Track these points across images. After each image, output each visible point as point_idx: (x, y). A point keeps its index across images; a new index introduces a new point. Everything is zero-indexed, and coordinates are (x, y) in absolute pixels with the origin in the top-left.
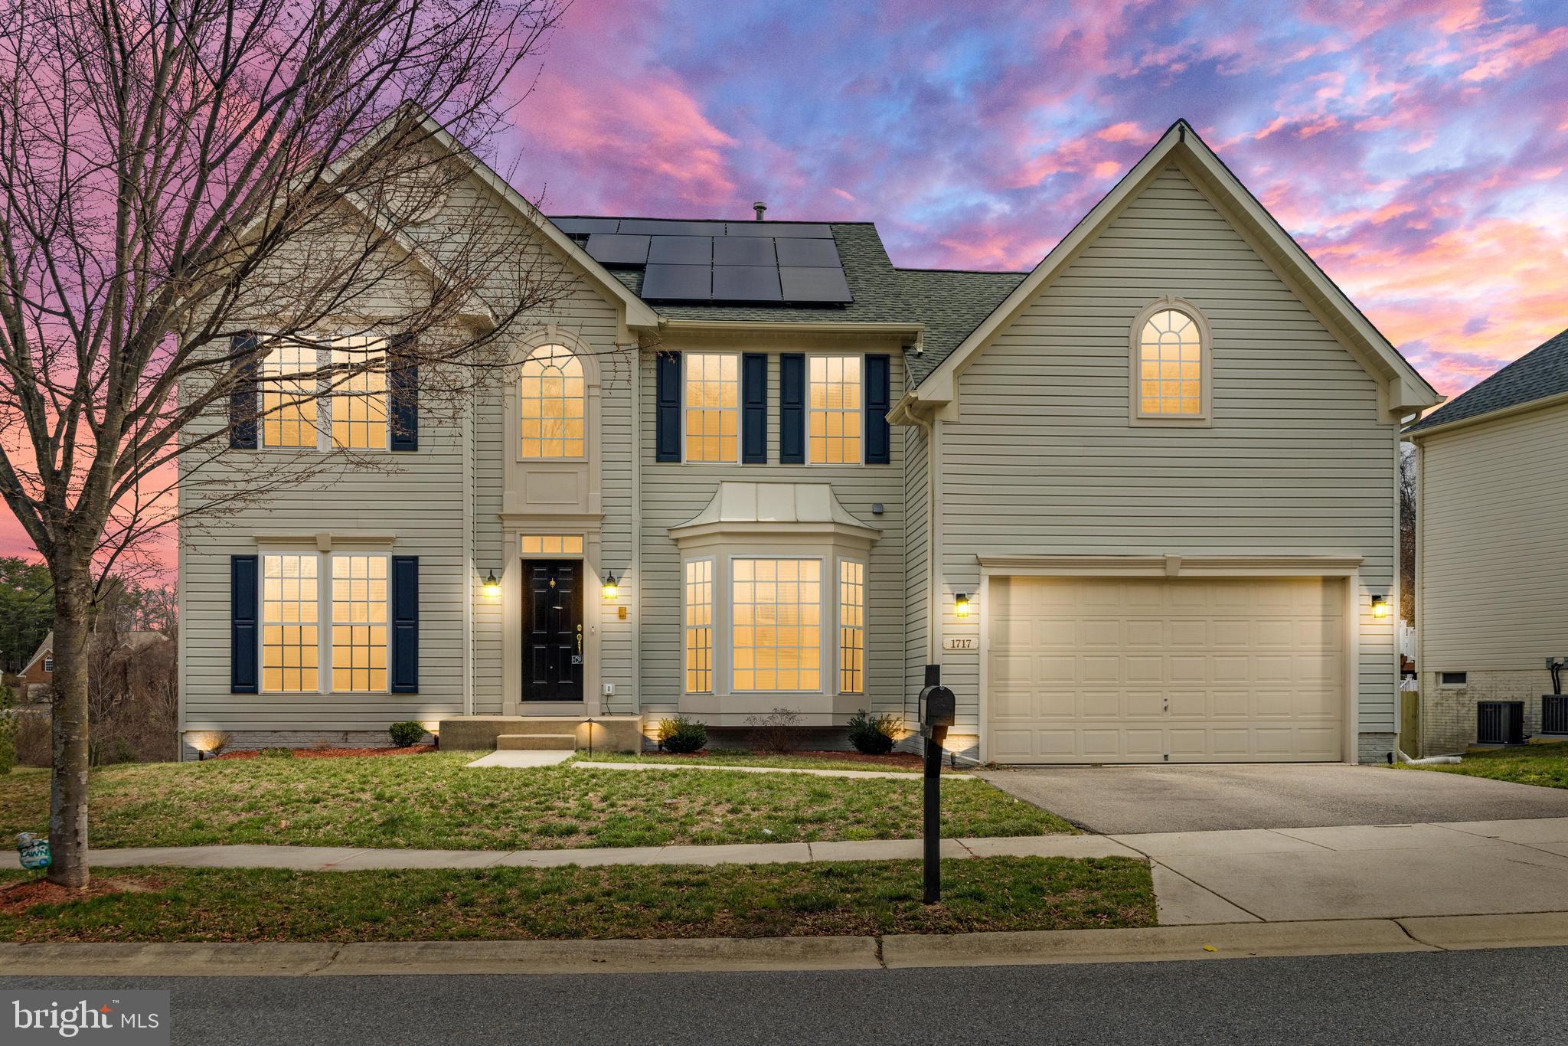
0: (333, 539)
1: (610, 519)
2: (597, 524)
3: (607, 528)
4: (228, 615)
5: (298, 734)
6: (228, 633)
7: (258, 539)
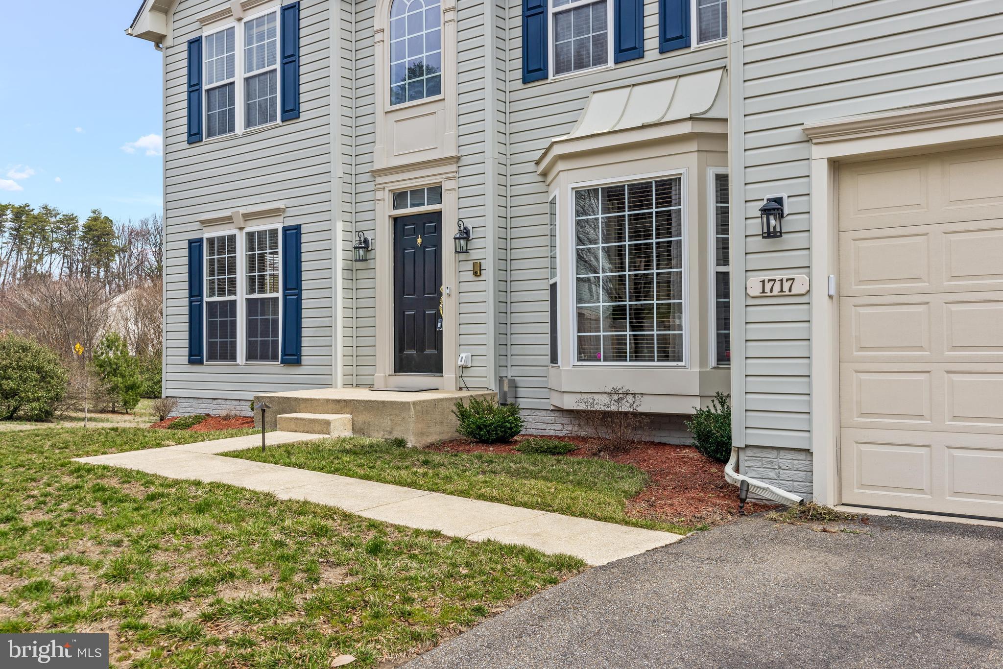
0: (244, 215)
1: (465, 161)
2: (453, 168)
3: (464, 171)
4: (186, 293)
5: (228, 402)
6: (186, 310)
7: (203, 222)
